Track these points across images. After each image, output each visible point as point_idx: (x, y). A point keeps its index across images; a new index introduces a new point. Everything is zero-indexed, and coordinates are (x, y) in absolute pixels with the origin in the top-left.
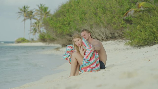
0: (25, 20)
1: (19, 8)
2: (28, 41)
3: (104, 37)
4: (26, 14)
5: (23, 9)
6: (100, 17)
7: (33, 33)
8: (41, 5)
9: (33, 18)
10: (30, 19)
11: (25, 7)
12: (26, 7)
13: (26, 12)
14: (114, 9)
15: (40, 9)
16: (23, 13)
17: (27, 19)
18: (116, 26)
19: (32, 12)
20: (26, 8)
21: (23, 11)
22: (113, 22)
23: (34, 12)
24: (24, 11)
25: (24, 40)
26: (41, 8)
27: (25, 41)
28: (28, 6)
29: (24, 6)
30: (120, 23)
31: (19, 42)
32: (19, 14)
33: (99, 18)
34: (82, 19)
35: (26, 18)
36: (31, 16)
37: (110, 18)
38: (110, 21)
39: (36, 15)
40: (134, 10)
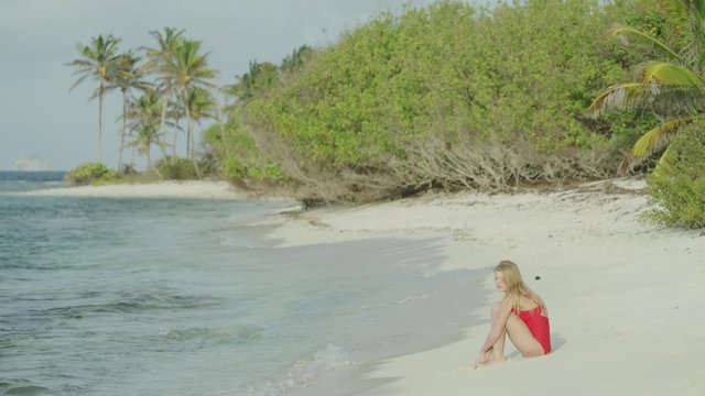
0: (102, 90)
1: (78, 45)
2: (118, 178)
3: (498, 179)
4: (106, 70)
5: (94, 48)
6: (483, 107)
7: (141, 145)
8: (169, 33)
9: (134, 84)
10: (124, 90)
11: (101, 39)
12: (105, 42)
13: (106, 63)
14: (537, 76)
15: (164, 48)
16: (95, 63)
17: (109, 88)
18: (548, 139)
19: (132, 62)
20: (108, 43)
21: (97, 56)
22: (535, 123)
23: (138, 59)
24: (101, 58)
25: (99, 174)
26: (167, 46)
27: (107, 175)
28: (116, 37)
29: (97, 38)
30: (564, 129)
31: (79, 181)
32: (78, 67)
33: (482, 110)
34: (409, 111)
35: (106, 84)
36: (126, 75)
37: (522, 109)
38: (523, 120)
39: (149, 73)
40: (627, 88)
